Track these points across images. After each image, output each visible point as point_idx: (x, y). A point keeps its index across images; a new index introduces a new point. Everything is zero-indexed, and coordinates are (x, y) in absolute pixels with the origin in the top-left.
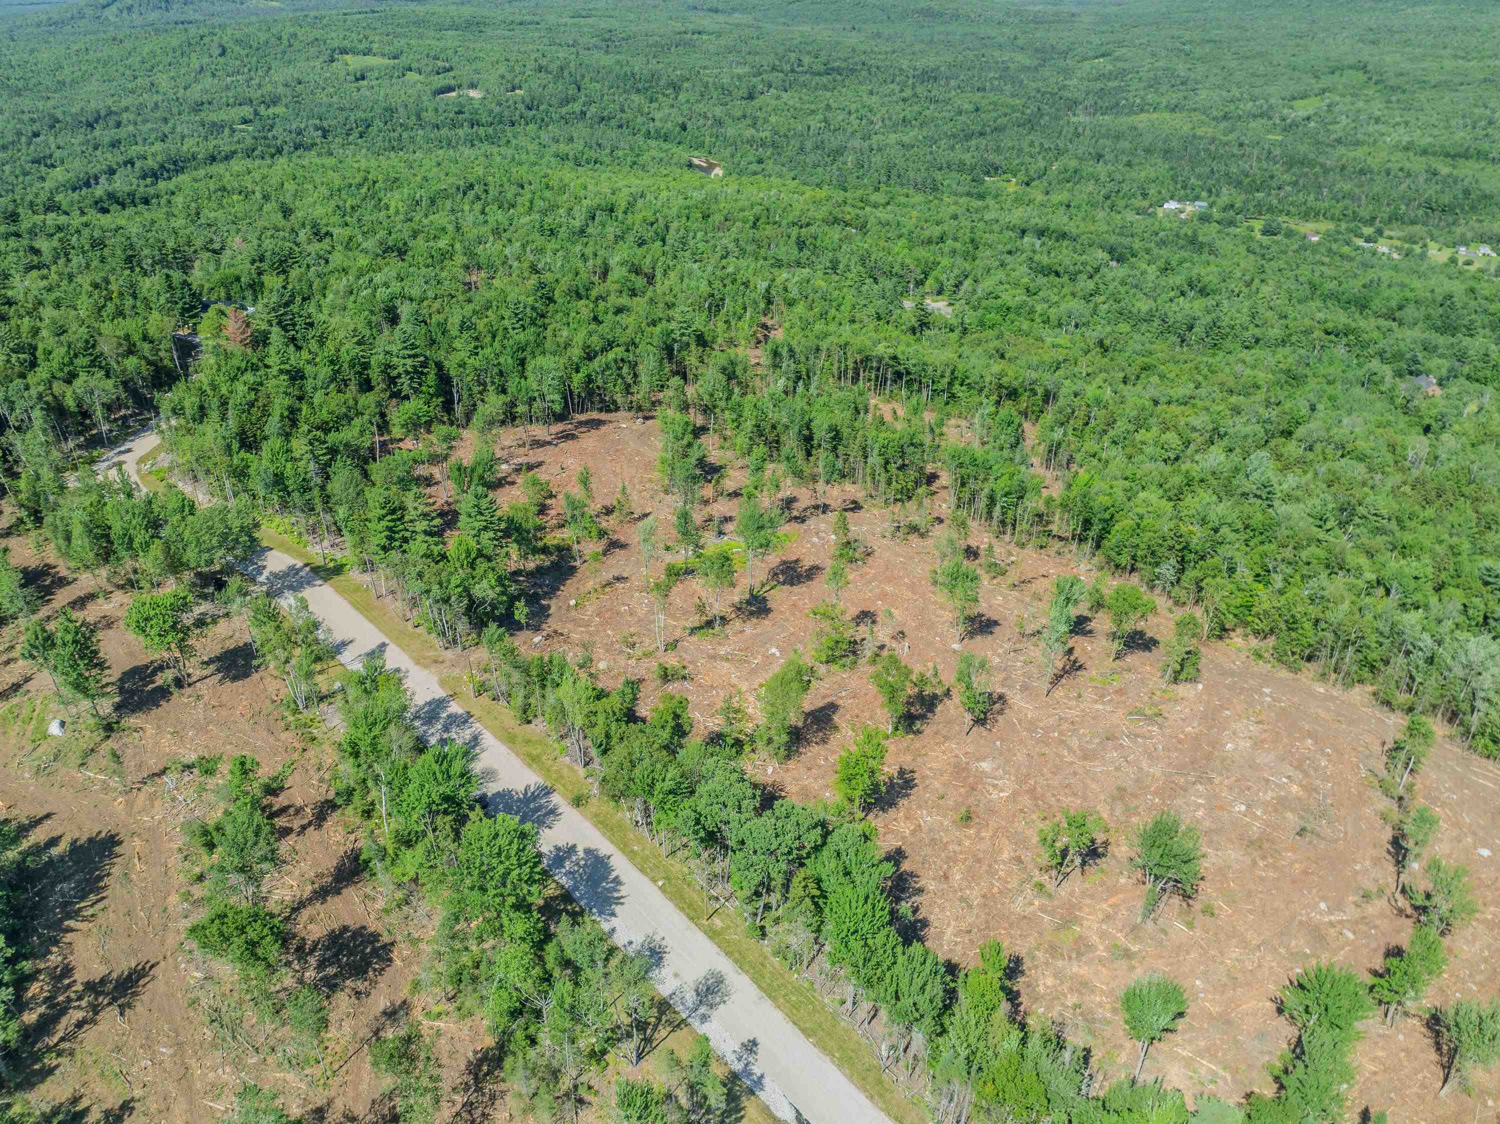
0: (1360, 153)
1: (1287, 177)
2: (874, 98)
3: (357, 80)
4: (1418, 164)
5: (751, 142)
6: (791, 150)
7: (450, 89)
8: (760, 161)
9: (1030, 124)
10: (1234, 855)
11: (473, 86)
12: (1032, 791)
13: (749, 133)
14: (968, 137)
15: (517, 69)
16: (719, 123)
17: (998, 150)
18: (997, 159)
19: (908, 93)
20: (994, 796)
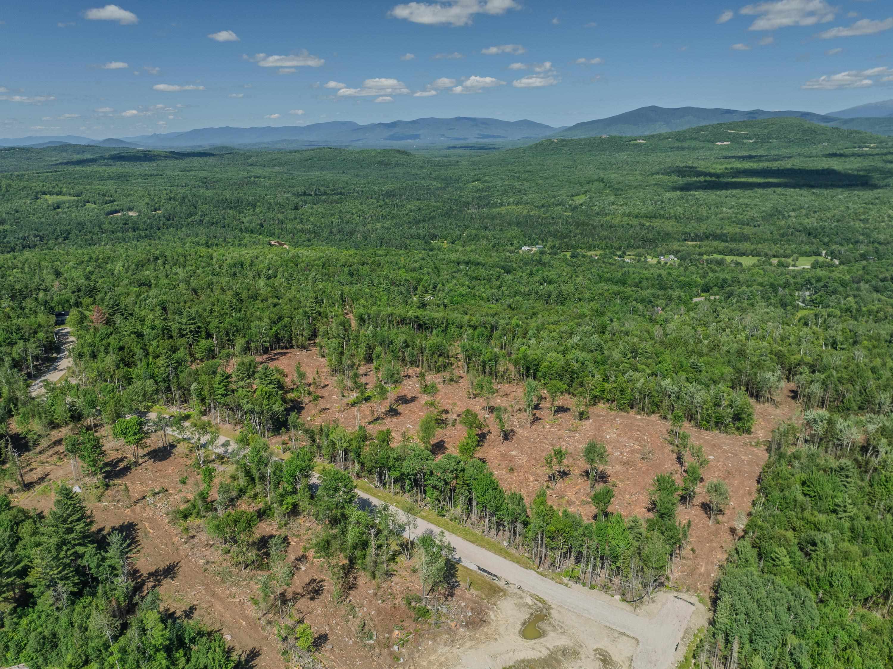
0: (608, 218)
1: (577, 231)
2: (364, 206)
3: (55, 209)
4: (635, 222)
5: (302, 231)
6: (325, 233)
7: (117, 212)
8: (309, 240)
9: (448, 214)
10: (618, 467)
11: (130, 209)
12: (535, 459)
13: (300, 226)
14: (418, 222)
15: (156, 199)
16: (281, 222)
17: (434, 227)
18: (435, 232)
19: (381, 202)
20: (520, 462)
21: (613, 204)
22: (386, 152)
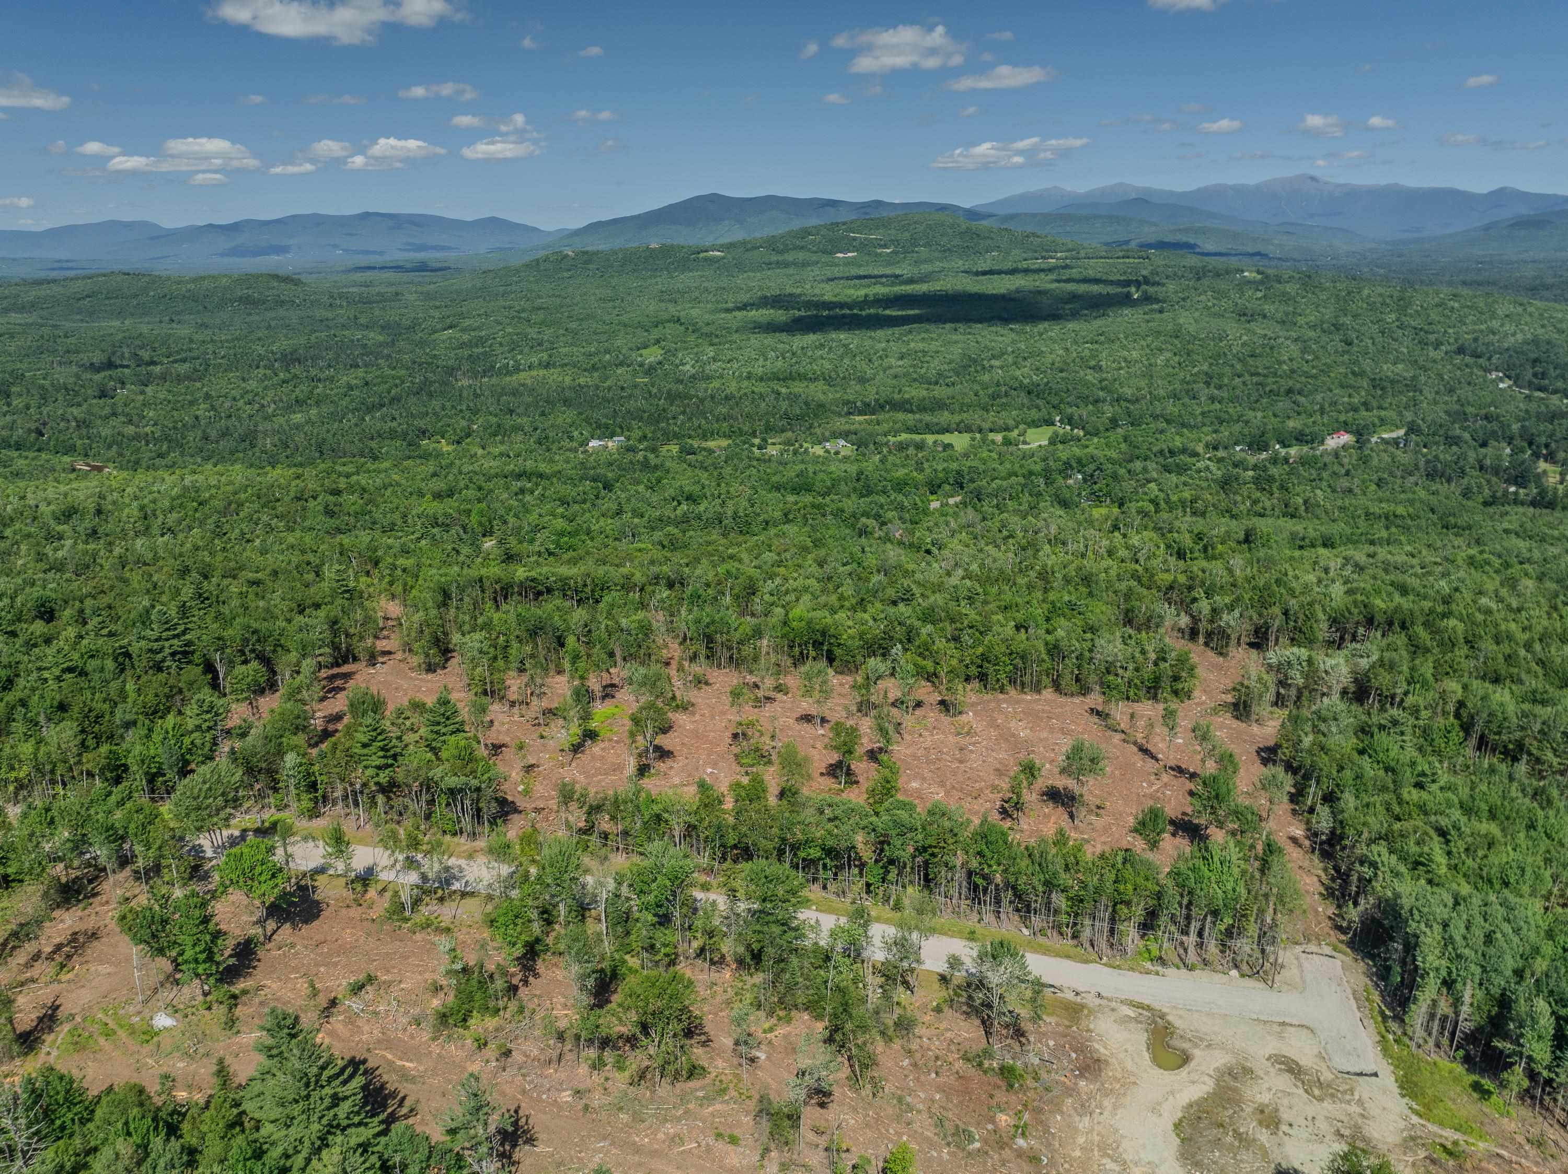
1: (675, 409)
2: (252, 384)
5: (136, 438)
6: (192, 440)
8: (161, 456)
9: (426, 391)
18: (417, 423)
19: (283, 375)
21: (714, 360)
22: (248, 279)
